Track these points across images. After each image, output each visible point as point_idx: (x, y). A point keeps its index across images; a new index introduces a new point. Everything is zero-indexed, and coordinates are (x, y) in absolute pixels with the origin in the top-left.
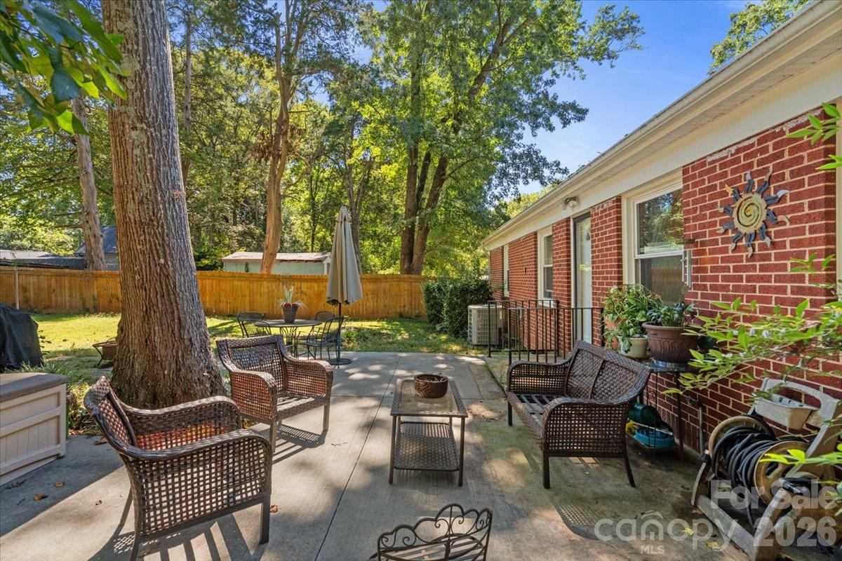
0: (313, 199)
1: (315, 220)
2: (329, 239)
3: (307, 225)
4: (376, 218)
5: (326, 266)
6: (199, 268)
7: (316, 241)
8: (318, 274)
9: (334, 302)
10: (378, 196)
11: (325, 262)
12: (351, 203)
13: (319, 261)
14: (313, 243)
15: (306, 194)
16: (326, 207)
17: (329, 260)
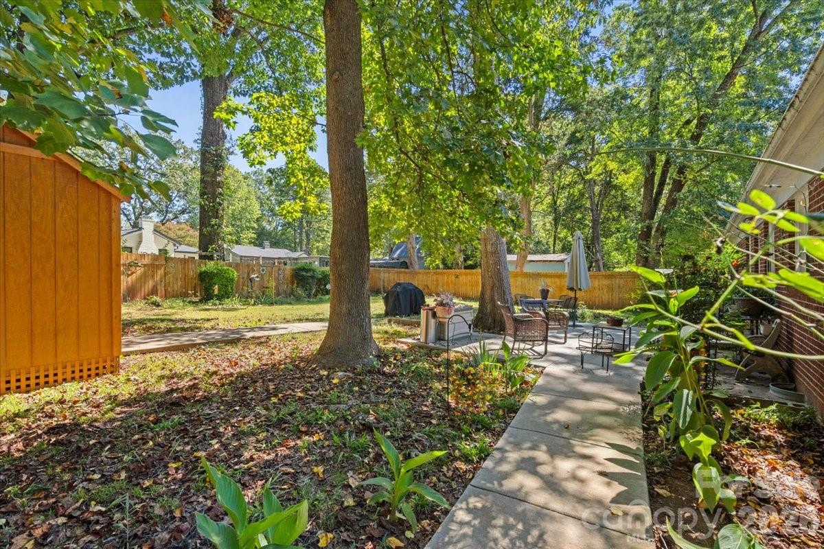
0: (555, 203)
1: (556, 220)
2: (570, 239)
3: (548, 226)
4: (619, 216)
5: (566, 265)
6: (466, 268)
7: (557, 242)
8: (560, 272)
9: (572, 289)
10: (622, 193)
11: (566, 262)
12: (592, 205)
13: (562, 261)
14: (554, 244)
15: (549, 200)
16: (567, 210)
17: (569, 260)
